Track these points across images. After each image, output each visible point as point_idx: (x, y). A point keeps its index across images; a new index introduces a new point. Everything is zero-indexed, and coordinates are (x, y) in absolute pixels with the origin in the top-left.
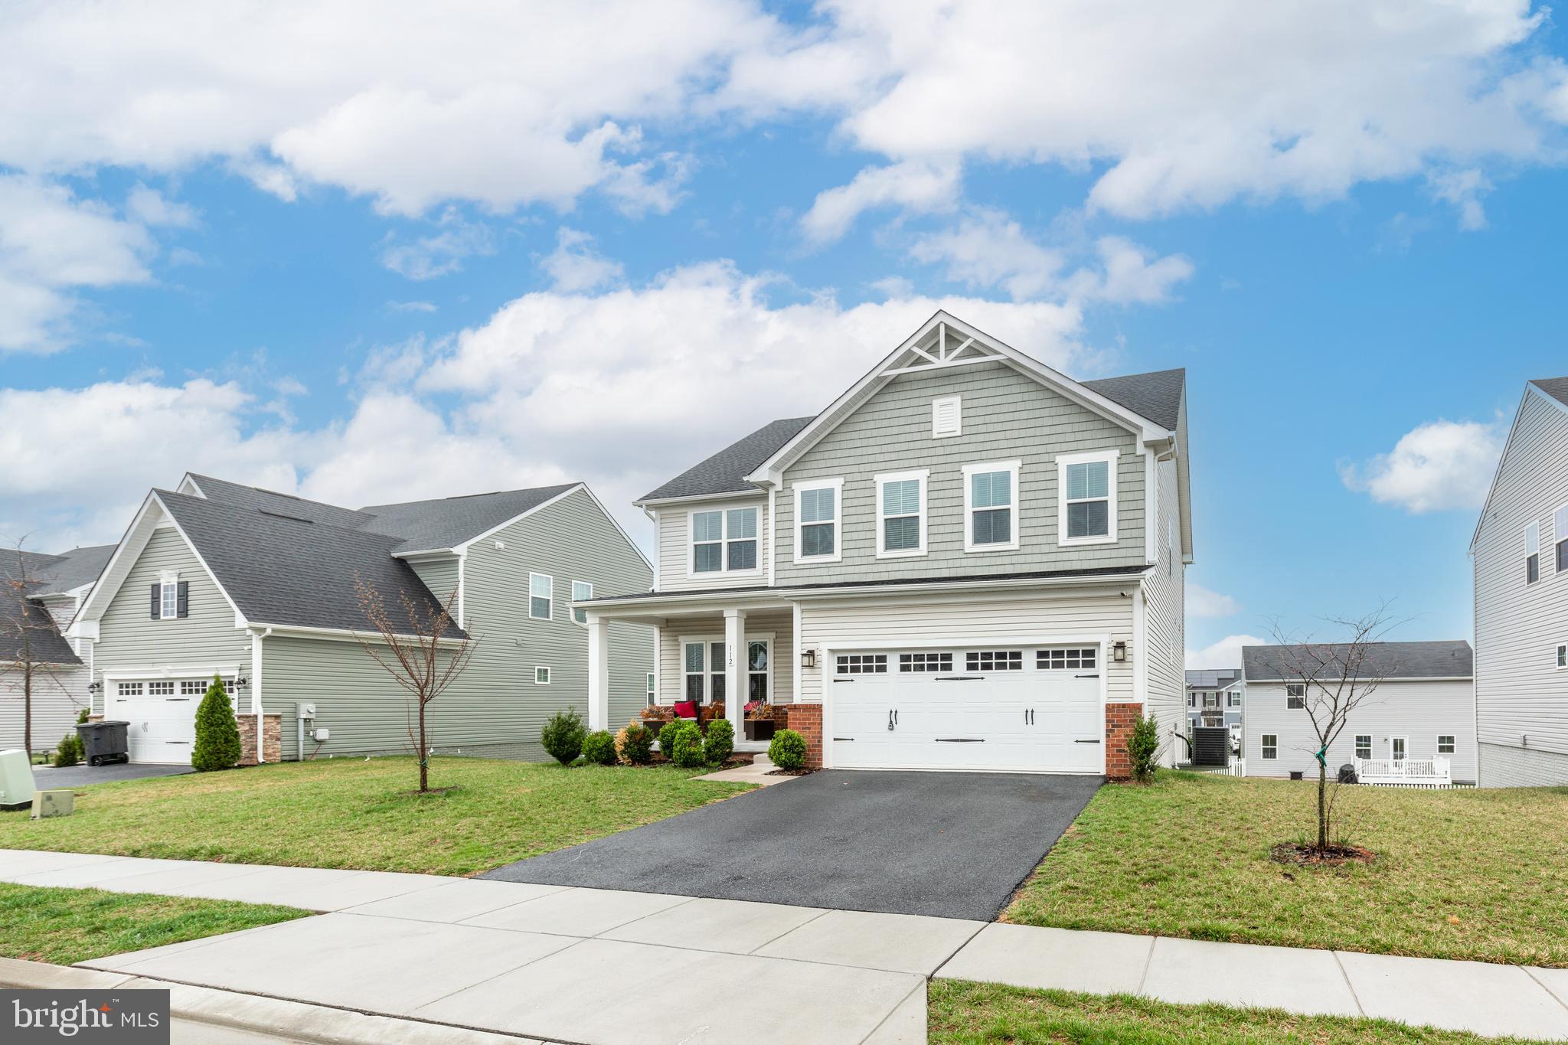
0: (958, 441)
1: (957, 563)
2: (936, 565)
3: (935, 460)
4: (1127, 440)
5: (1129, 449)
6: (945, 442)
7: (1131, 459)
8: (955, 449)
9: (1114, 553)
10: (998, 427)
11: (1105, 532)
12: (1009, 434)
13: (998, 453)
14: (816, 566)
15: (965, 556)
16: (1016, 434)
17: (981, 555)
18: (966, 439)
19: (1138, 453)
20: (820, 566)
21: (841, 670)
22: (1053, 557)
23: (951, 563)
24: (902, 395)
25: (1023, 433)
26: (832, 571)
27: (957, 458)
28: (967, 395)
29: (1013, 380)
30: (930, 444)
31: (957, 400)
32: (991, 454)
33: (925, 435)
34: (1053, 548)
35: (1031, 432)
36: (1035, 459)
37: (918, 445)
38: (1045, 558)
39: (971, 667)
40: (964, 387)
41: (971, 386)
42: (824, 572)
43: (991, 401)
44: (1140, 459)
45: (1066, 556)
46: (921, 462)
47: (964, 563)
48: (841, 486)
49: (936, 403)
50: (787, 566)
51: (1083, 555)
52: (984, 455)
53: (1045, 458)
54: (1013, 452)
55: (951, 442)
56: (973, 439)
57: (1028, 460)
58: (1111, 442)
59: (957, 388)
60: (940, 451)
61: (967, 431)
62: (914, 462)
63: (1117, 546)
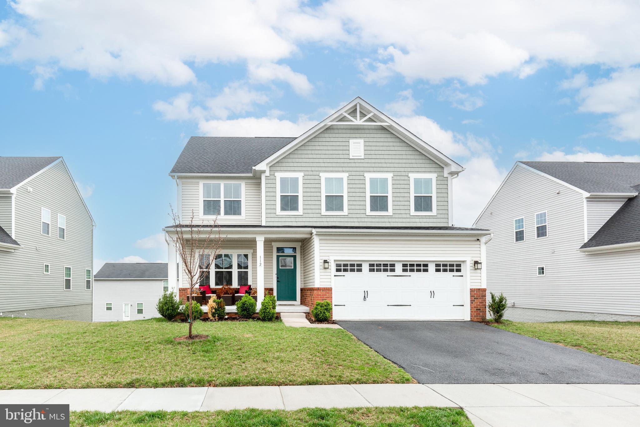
0: (362, 161)
1: (363, 220)
2: (352, 220)
3: (351, 169)
4: (440, 170)
5: (441, 174)
6: (356, 161)
7: (441, 178)
8: (361, 165)
9: (435, 220)
10: (382, 157)
11: (431, 210)
12: (387, 161)
13: (382, 169)
14: (289, 216)
15: (367, 217)
16: (390, 161)
17: (374, 217)
18: (366, 161)
19: (445, 176)
20: (291, 216)
21: (338, 270)
22: (408, 220)
23: (359, 220)
24: (334, 135)
25: (393, 161)
26: (297, 220)
27: (362, 169)
28: (367, 140)
29: (388, 136)
30: (348, 161)
31: (362, 141)
32: (378, 169)
33: (346, 156)
34: (408, 216)
35: (397, 161)
36: (399, 174)
37: (342, 161)
38: (404, 220)
39: (404, 270)
40: (365, 135)
41: (368, 135)
42: (293, 220)
43: (378, 144)
44: (446, 179)
45: (414, 220)
46: (344, 169)
47: (366, 220)
48: (302, 177)
49: (352, 141)
50: (273, 215)
51: (421, 220)
52: (375, 169)
53: (404, 174)
54: (389, 169)
55: (359, 161)
56: (370, 161)
57: (396, 174)
58: (433, 170)
59: (361, 135)
60: (354, 165)
61: (367, 157)
62: (340, 169)
63: (436, 217)
